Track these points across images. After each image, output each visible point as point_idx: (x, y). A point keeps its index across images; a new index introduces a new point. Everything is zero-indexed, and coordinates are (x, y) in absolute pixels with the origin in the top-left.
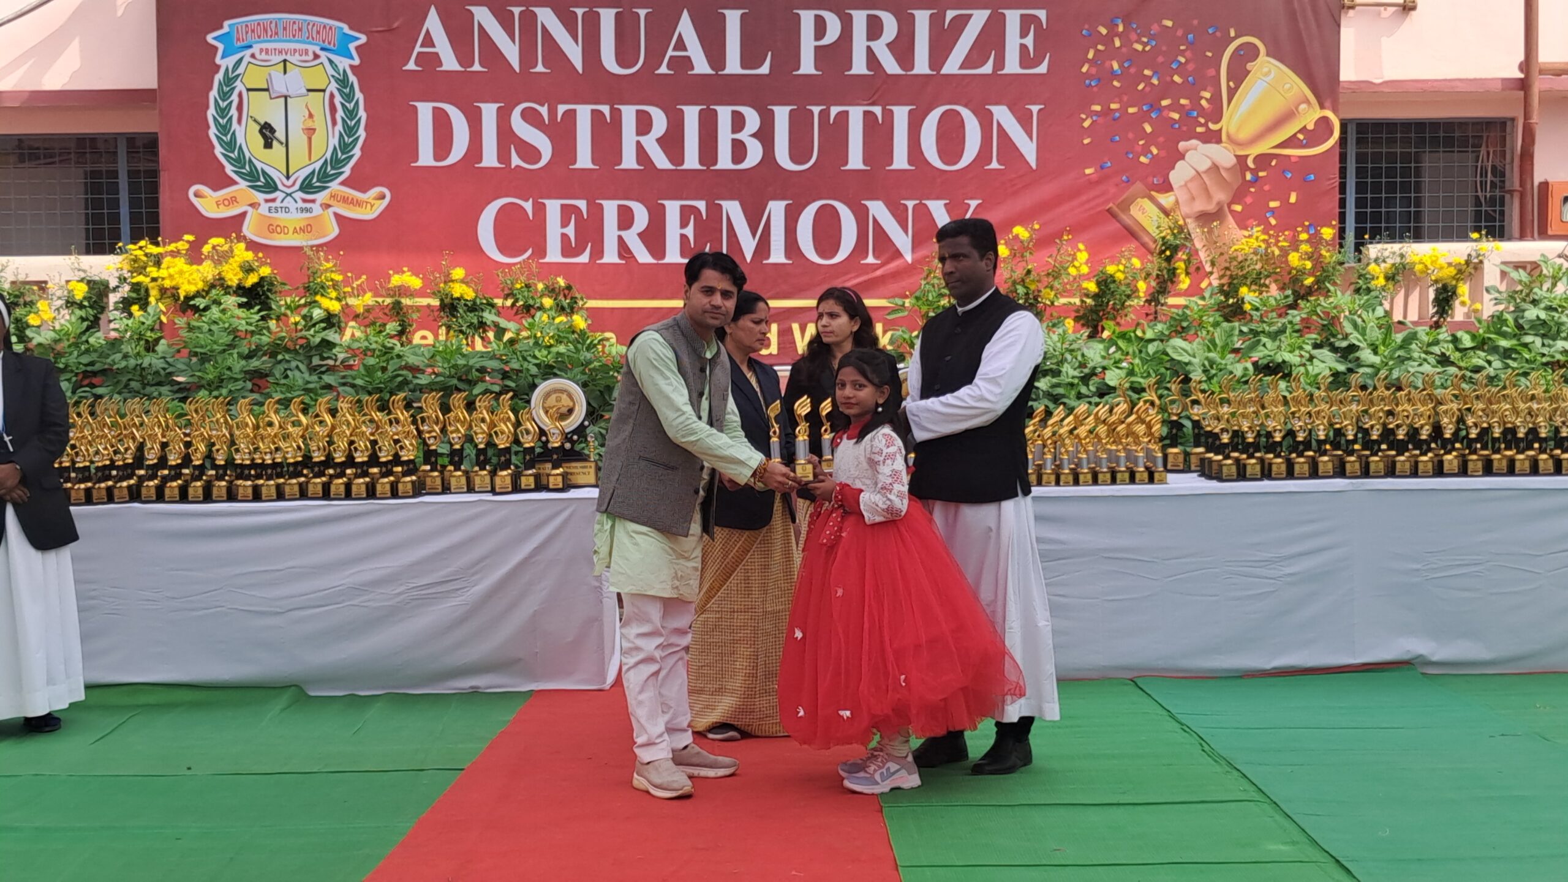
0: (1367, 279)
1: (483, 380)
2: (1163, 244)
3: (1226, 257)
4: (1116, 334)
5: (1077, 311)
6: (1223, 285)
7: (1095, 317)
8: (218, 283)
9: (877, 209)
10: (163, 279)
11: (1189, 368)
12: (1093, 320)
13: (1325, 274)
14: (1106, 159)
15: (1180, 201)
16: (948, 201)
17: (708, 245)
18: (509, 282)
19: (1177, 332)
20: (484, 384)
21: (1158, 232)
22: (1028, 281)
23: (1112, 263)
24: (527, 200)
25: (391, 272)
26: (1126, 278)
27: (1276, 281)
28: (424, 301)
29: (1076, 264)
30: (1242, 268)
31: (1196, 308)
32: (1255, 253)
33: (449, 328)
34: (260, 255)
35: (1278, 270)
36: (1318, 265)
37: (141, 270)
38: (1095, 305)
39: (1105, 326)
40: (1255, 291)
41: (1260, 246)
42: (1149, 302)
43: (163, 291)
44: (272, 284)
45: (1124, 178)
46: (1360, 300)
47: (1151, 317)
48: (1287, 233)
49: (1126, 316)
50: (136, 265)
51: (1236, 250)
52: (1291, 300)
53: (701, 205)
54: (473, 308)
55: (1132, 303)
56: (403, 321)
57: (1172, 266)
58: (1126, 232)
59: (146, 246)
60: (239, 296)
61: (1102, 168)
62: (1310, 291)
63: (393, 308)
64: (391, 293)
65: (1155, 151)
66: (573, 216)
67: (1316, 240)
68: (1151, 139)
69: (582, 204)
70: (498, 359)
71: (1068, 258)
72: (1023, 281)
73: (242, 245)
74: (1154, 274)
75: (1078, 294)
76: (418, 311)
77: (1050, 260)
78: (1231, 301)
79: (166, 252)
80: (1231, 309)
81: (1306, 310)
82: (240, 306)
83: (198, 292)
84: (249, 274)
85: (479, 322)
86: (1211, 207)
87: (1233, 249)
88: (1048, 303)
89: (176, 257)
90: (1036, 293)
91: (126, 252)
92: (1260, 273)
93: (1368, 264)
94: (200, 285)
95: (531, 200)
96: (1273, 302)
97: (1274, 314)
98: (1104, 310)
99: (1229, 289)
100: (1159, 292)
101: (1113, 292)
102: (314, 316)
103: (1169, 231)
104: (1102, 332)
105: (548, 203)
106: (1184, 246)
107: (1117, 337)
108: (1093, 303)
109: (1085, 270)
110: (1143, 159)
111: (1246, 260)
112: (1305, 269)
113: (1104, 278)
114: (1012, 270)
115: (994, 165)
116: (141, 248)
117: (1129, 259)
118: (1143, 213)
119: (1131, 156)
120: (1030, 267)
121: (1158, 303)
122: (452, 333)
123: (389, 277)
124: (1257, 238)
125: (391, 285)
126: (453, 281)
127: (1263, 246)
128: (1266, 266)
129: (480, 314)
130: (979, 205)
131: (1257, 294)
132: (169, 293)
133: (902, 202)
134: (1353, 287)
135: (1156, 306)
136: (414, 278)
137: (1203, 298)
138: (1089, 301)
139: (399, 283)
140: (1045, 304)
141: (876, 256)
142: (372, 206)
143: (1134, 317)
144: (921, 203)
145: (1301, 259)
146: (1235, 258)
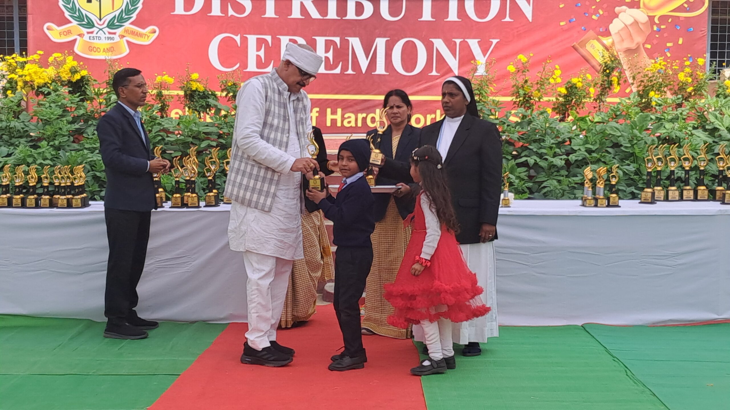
0: (724, 89)
1: (208, 139)
2: (605, 66)
3: (642, 74)
4: (577, 118)
5: (554, 104)
6: (638, 91)
7: (564, 108)
8: (57, 79)
9: (439, 44)
10: (26, 76)
11: (619, 139)
12: (563, 110)
13: (699, 86)
14: (572, 16)
15: (615, 42)
16: (479, 40)
17: (341, 63)
18: (224, 82)
19: (613, 118)
20: (209, 141)
21: (602, 59)
22: (525, 86)
23: (575, 77)
24: (237, 35)
25: (156, 75)
26: (583, 86)
27: (670, 90)
28: (175, 92)
29: (554, 76)
30: (651, 81)
31: (625, 104)
32: (658, 72)
33: (189, 108)
34: (81, 63)
35: (672, 83)
36: (695, 80)
37: (13, 71)
38: (565, 102)
39: (570, 114)
40: (658, 94)
41: (662, 68)
42: (595, 100)
43: (26, 83)
44: (89, 81)
45: (583, 28)
46: (721, 102)
47: (597, 109)
48: (677, 61)
49: (582, 108)
50: (11, 68)
51: (648, 70)
52: (679, 101)
53: (337, 40)
54: (204, 96)
55: (586, 101)
56: (164, 104)
57: (610, 79)
58: (583, 59)
59: (16, 57)
60: (69, 87)
61: (570, 22)
62: (690, 95)
63: (158, 95)
64: (157, 87)
65: (601, 12)
66: (263, 45)
67: (694, 66)
68: (599, 5)
69: (269, 38)
70: (217, 127)
71: (549, 73)
72: (523, 87)
73: (71, 58)
74: (599, 84)
75: (555, 94)
76: (172, 98)
77: (538, 75)
78: (644, 100)
79: (28, 61)
80: (643, 105)
81: (688, 107)
82: (70, 92)
83: (45, 84)
84: (74, 74)
85: (206, 104)
86: (633, 46)
87: (646, 70)
88: (537, 99)
89: (33, 63)
90: (530, 94)
91: (5, 60)
92: (662, 84)
93: (725, 80)
94: (47, 80)
95: (239, 35)
96: (669, 101)
97: (671, 109)
98: (569, 104)
99: (643, 94)
100: (601, 94)
101: (575, 94)
102: (112, 99)
103: (609, 59)
104: (568, 117)
105: (248, 36)
106: (617, 67)
107: (577, 120)
108: (563, 100)
109: (559, 80)
110: (594, 17)
111: (654, 76)
112: (687, 82)
113: (570, 85)
114: (517, 81)
115: (507, 19)
116: (13, 58)
117: (585, 74)
118: (593, 49)
119: (587, 15)
120: (527, 78)
121: (601, 101)
122: (191, 110)
123: (155, 78)
124: (660, 64)
125: (156, 82)
126: (192, 81)
127: (664, 68)
128: (664, 80)
129: (209, 100)
130: (498, 42)
131: (659, 96)
132: (29, 85)
133: (453, 40)
134: (716, 95)
135: (600, 102)
136: (170, 78)
137: (629, 99)
138: (561, 99)
139: (161, 81)
140: (535, 100)
141: (437, 71)
142: (148, 37)
143: (587, 109)
144: (464, 41)
145: (686, 76)
146: (647, 75)
